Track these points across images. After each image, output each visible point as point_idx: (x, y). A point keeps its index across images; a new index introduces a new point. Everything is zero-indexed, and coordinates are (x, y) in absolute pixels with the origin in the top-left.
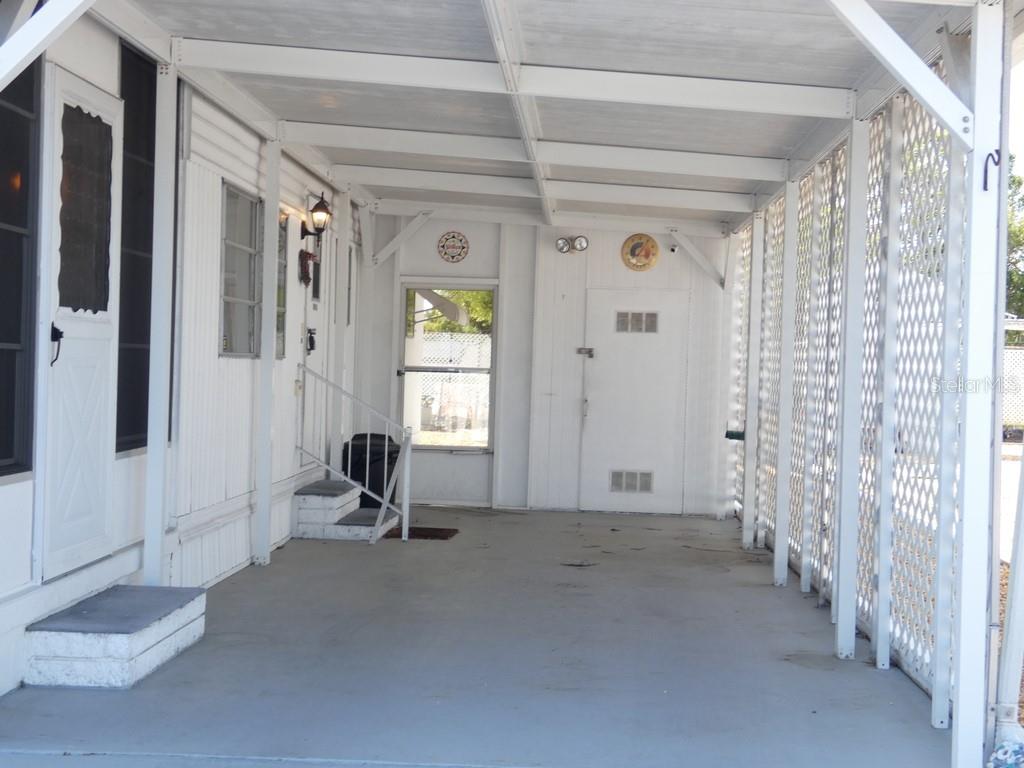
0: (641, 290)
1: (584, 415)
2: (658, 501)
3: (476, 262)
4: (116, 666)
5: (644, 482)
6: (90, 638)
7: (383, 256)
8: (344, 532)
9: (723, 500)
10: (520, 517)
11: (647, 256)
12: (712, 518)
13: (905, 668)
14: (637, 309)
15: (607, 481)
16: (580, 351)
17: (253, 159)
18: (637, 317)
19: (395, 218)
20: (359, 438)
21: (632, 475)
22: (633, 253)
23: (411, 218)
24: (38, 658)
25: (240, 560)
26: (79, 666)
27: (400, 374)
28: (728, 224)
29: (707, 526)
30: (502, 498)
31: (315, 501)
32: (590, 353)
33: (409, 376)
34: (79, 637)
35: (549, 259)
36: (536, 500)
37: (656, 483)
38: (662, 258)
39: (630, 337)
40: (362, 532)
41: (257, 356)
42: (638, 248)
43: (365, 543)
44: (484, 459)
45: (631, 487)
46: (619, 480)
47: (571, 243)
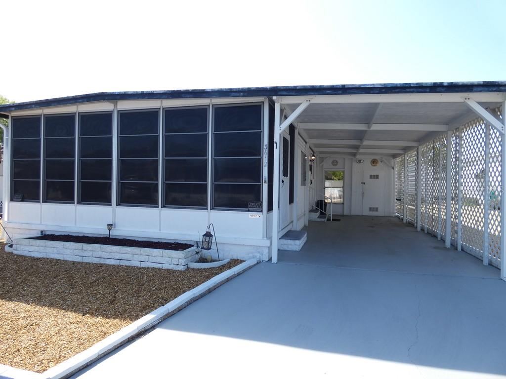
0: (375, 170)
1: (363, 196)
2: (380, 213)
3: (340, 166)
4: (297, 247)
5: (377, 209)
6: (292, 241)
7: (321, 165)
8: (319, 220)
9: (394, 213)
10: (350, 217)
11: (376, 163)
12: (392, 217)
13: (465, 250)
14: (374, 174)
15: (368, 209)
16: (362, 183)
17: (304, 147)
18: (374, 176)
19: (323, 158)
20: (318, 201)
21: (374, 208)
22: (373, 163)
23: (326, 158)
24: (282, 244)
25: (303, 225)
26: (290, 246)
27: (324, 188)
28: (395, 156)
29: (391, 218)
30: (346, 213)
31: (313, 213)
32: (364, 183)
33: (326, 188)
34: (289, 240)
35: (355, 164)
36: (353, 213)
37: (379, 210)
38: (380, 164)
39: (373, 180)
40: (323, 220)
41: (305, 185)
42: (374, 162)
43: (324, 222)
44: (342, 205)
45: (373, 211)
46: (370, 209)
47: (360, 161)
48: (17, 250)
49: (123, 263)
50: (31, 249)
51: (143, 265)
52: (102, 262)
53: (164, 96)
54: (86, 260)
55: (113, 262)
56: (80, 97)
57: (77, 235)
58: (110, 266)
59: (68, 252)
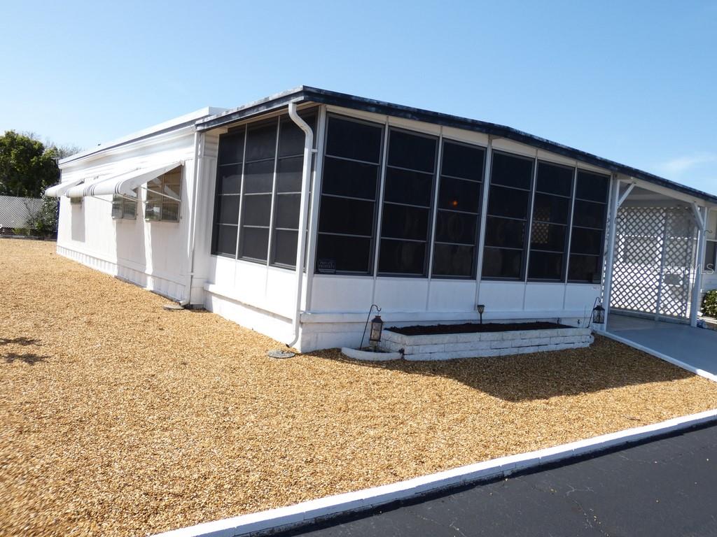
48: (412, 354)
49: (541, 349)
50: (436, 348)
51: (559, 348)
52: (520, 353)
53: (564, 153)
54: (504, 353)
55: (531, 350)
56: (481, 124)
57: (430, 325)
58: (529, 355)
59: (484, 345)
